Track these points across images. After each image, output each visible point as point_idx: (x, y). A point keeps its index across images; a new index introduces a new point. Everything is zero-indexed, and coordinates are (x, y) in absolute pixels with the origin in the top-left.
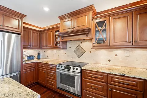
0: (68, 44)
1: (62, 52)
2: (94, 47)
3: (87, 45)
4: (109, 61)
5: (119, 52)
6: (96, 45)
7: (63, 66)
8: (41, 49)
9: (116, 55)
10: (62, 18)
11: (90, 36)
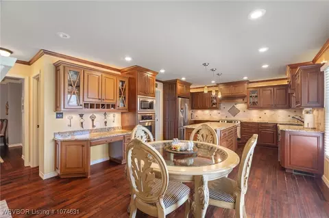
0: (222, 106)
1: (215, 112)
2: (249, 108)
3: (240, 106)
4: (260, 118)
5: (267, 111)
6: (250, 106)
7: (226, 121)
9: (265, 113)
10: (218, 84)
11: (245, 101)
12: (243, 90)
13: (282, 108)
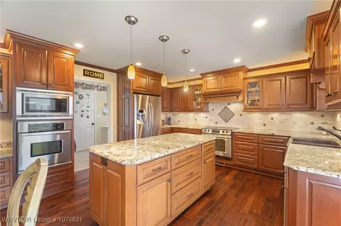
0: (211, 106)
1: (202, 115)
2: (246, 110)
3: (235, 107)
4: (265, 125)
5: (275, 115)
6: (248, 107)
7: (211, 130)
8: (172, 111)
9: (272, 119)
10: (204, 75)
11: (241, 98)
12: (237, 82)
13: (300, 110)
